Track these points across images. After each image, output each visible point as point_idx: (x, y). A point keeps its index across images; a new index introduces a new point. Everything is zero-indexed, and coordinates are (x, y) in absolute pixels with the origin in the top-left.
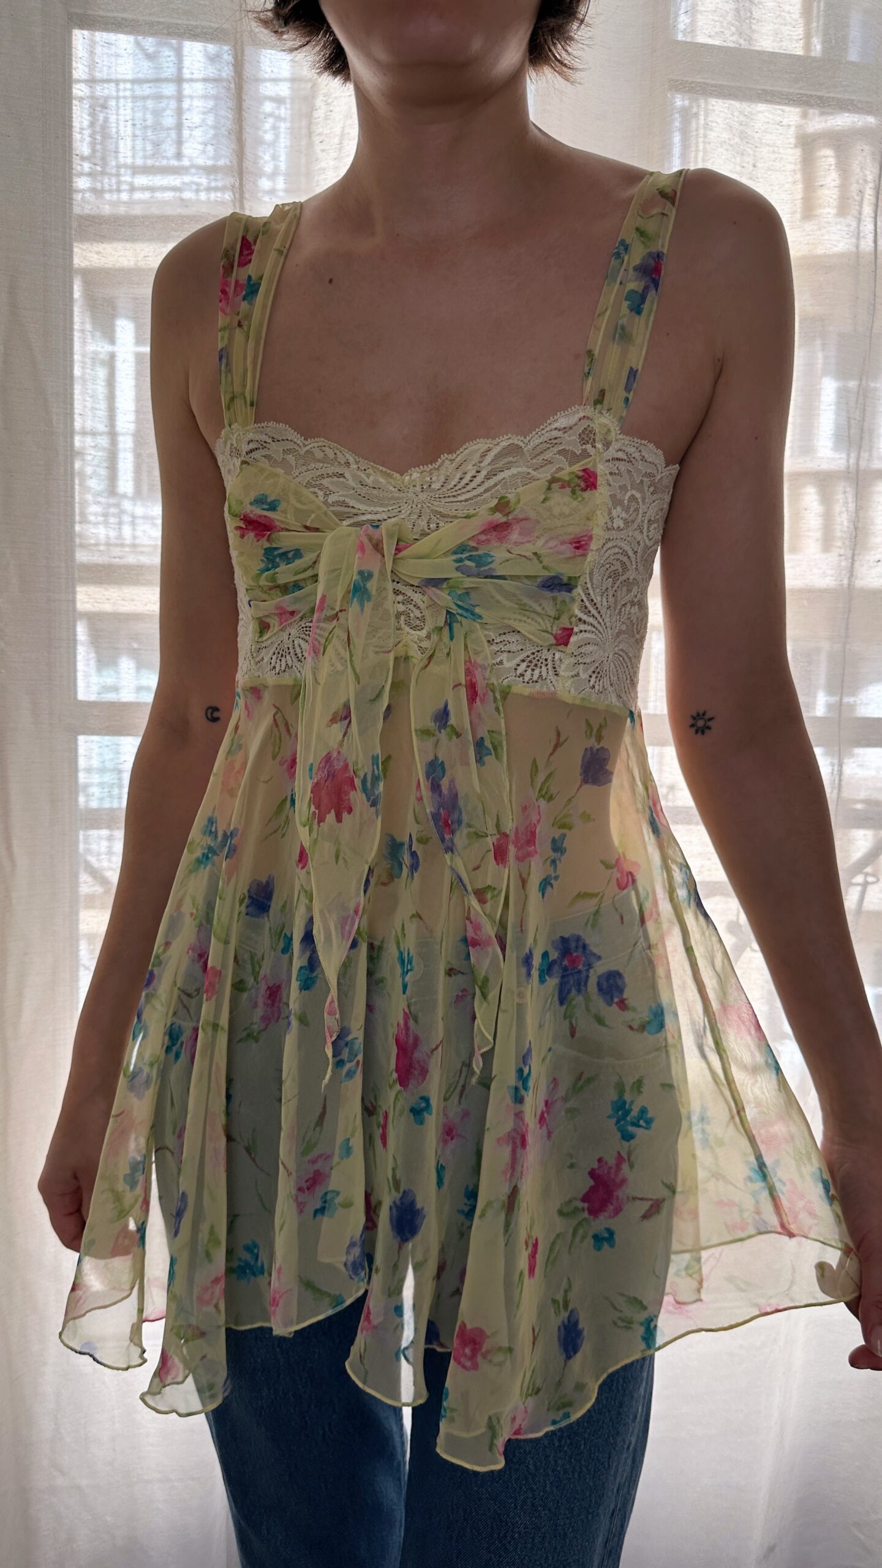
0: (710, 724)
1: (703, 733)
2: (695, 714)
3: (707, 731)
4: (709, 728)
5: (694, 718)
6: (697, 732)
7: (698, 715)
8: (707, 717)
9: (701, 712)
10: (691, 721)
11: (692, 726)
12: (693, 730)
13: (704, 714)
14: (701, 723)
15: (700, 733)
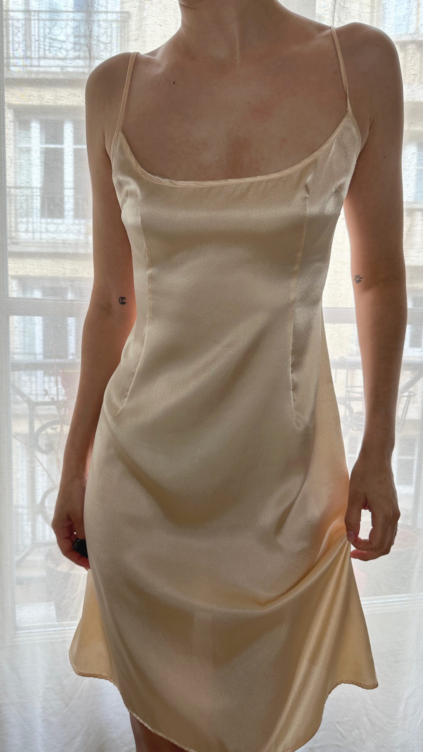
0: (361, 280)
1: (358, 283)
2: (356, 276)
3: (359, 282)
4: (360, 281)
5: (356, 277)
6: (356, 282)
7: (357, 276)
8: (360, 277)
9: (358, 275)
10: (355, 278)
11: (355, 280)
12: (355, 281)
13: (359, 276)
14: (358, 279)
15: (357, 283)
